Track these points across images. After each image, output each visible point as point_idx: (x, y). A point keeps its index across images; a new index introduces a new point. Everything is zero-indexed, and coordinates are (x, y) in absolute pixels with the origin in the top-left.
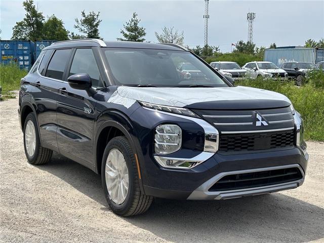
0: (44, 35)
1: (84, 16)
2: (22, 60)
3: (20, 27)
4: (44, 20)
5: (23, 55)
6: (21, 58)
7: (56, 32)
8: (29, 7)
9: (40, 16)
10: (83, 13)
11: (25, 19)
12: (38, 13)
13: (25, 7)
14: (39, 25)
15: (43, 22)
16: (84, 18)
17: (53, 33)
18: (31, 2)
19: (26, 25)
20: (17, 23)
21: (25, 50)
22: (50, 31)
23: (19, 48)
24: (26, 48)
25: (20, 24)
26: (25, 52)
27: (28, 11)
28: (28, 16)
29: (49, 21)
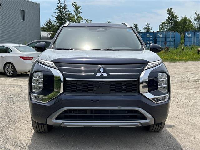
0: (178, 29)
1: (197, 15)
2: (148, 44)
3: (164, 25)
4: (178, 19)
5: (150, 41)
6: (148, 42)
7: (186, 27)
8: (170, 12)
9: (176, 17)
10: (196, 13)
11: (167, 20)
12: (175, 15)
13: (167, 12)
14: (175, 22)
15: (178, 20)
16: (197, 16)
17: (184, 27)
18: (171, 9)
19: (167, 23)
20: (162, 23)
21: (151, 38)
22: (182, 26)
23: (147, 37)
24: (151, 36)
25: (164, 23)
26: (151, 39)
27: (169, 14)
28: (169, 18)
29: (182, 20)
